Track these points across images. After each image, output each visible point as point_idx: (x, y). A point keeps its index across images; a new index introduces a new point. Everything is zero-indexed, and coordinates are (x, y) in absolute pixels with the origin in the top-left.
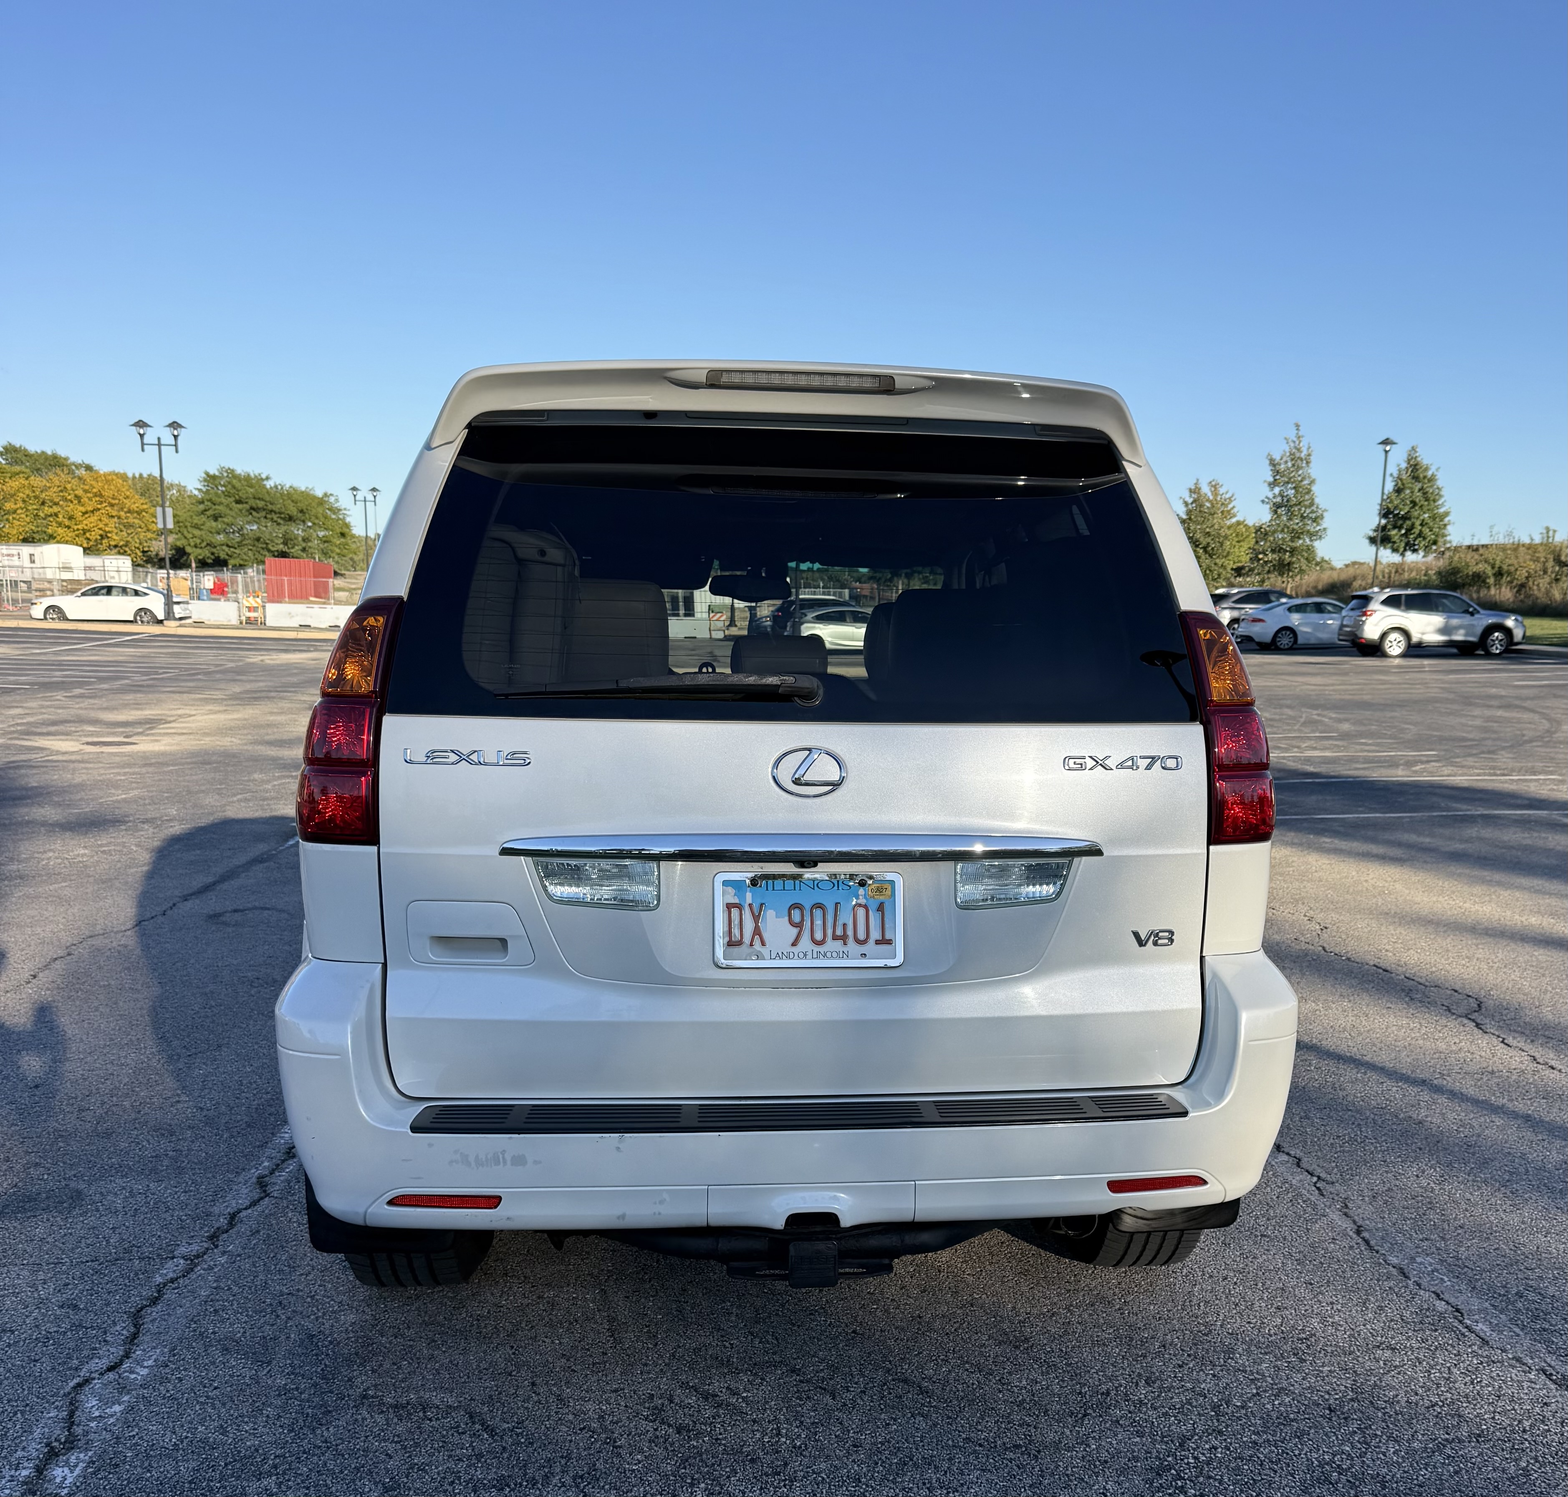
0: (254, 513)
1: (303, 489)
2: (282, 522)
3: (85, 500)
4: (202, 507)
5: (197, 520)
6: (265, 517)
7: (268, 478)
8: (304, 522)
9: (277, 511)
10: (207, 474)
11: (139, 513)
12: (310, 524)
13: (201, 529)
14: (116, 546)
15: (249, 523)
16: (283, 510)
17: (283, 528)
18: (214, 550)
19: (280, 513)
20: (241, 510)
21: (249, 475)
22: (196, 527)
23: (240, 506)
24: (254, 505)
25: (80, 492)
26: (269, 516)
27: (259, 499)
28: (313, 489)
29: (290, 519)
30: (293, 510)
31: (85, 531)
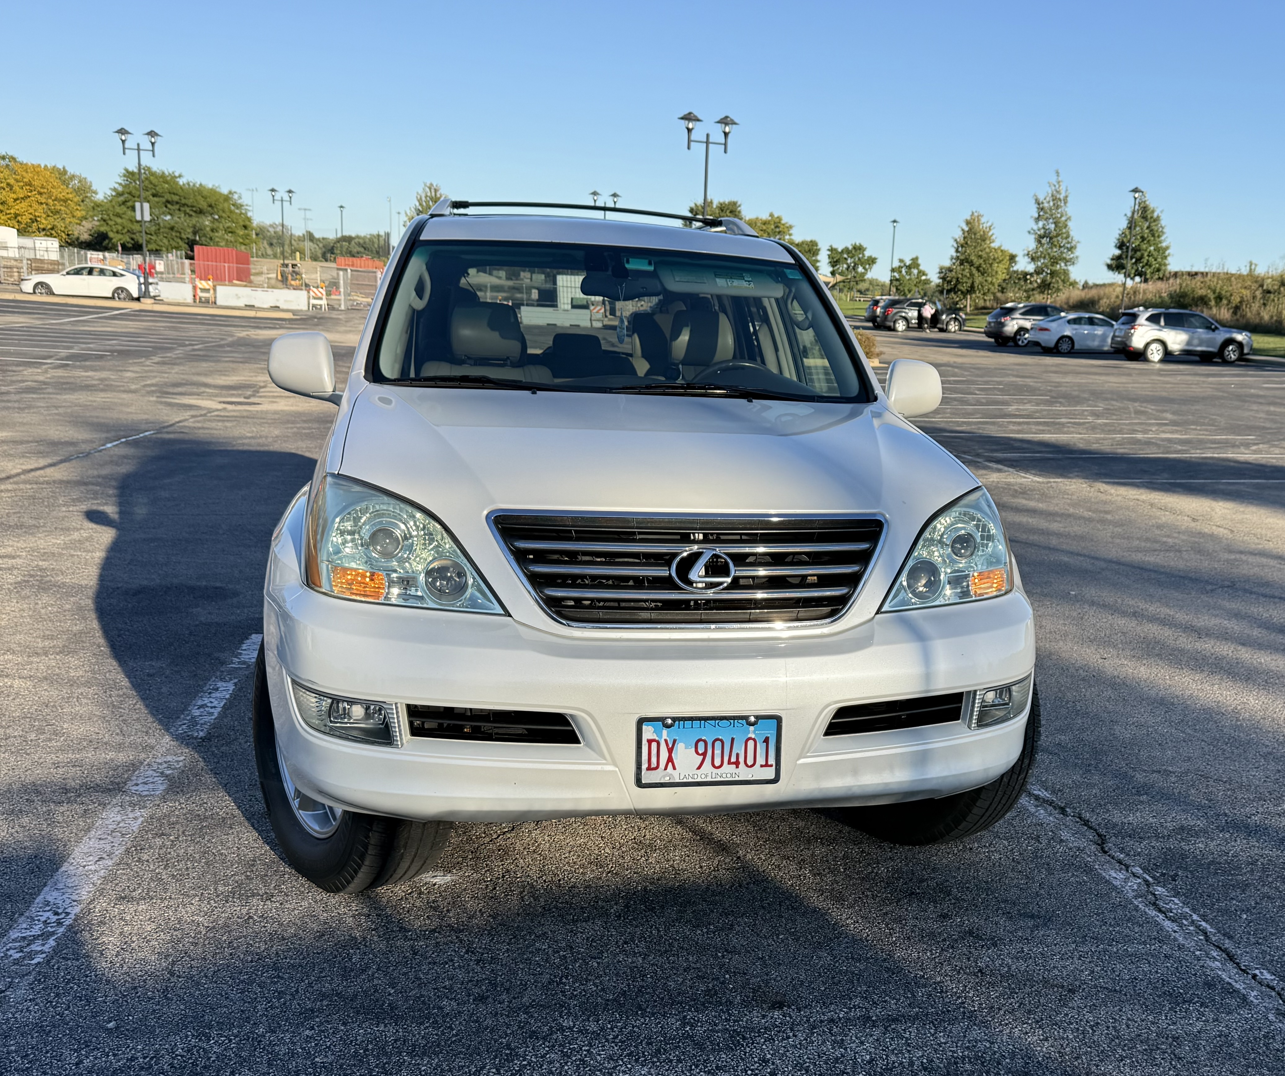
0: (169, 206)
1: (210, 186)
2: (193, 214)
3: (16, 188)
4: (122, 199)
5: (118, 210)
6: (179, 210)
7: (180, 176)
8: (211, 214)
9: (190, 204)
10: (127, 170)
11: (65, 201)
12: (216, 217)
13: (121, 218)
14: (44, 229)
15: (163, 213)
16: (195, 204)
17: (194, 220)
18: (134, 236)
19: (193, 206)
20: (158, 203)
21: (163, 173)
22: (118, 215)
23: (156, 199)
24: (170, 199)
25: (12, 181)
26: (182, 209)
27: (174, 194)
28: (219, 187)
29: (201, 212)
30: (203, 205)
31: (16, 215)
